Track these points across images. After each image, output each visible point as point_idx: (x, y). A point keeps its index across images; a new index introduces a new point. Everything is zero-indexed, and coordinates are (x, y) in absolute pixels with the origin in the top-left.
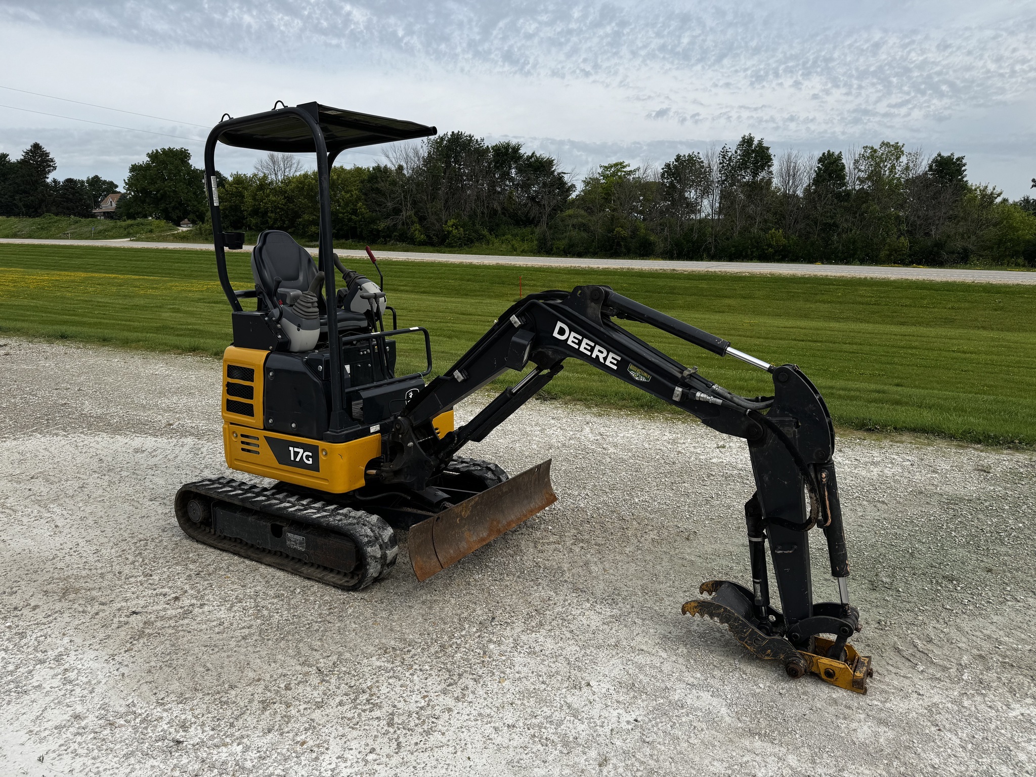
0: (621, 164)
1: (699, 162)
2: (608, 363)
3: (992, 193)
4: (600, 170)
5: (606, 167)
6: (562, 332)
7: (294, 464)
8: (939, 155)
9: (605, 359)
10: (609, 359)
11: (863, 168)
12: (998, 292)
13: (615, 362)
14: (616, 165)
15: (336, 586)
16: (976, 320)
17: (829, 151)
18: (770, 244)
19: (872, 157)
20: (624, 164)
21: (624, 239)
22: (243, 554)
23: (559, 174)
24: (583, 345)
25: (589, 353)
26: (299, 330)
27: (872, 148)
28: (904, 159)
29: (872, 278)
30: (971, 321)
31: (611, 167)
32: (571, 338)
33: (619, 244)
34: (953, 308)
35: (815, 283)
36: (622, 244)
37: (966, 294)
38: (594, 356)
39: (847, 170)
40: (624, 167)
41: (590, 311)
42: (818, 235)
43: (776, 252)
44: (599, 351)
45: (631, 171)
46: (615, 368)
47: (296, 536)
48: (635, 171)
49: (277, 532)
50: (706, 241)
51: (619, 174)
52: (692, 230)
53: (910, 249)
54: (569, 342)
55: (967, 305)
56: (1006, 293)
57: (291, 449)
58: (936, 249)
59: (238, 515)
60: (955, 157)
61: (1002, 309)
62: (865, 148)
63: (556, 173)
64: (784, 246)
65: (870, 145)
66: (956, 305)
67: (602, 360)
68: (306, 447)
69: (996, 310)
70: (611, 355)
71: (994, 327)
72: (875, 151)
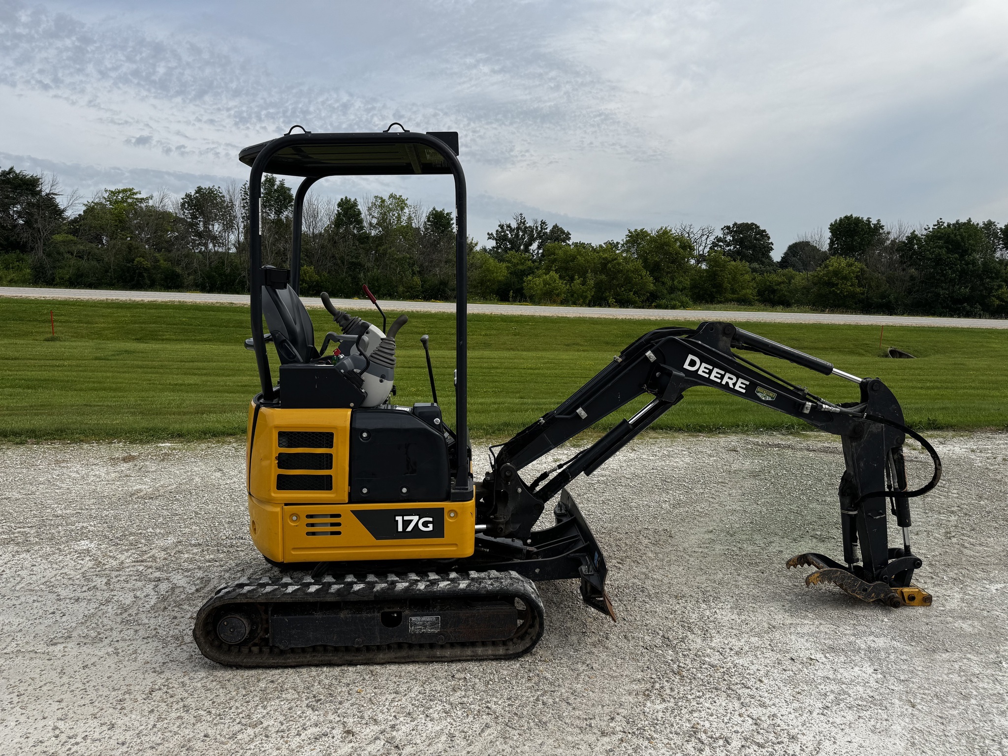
0: (130, 190)
1: (220, 197)
2: (737, 388)
3: (471, 243)
4: (106, 195)
5: (112, 192)
6: (693, 363)
7: (405, 535)
8: (434, 209)
9: (734, 384)
10: (739, 384)
11: (376, 215)
12: (512, 322)
13: (744, 386)
14: (124, 191)
15: (497, 658)
16: (505, 343)
17: (346, 198)
18: (304, 279)
19: (381, 206)
20: (135, 191)
21: (146, 270)
22: (339, 662)
23: (47, 195)
24: (714, 374)
25: (719, 381)
26: (381, 381)
27: (382, 198)
28: (406, 210)
29: (418, 312)
30: (502, 344)
31: (119, 192)
32: (702, 369)
33: (140, 275)
34: (486, 335)
35: (373, 316)
36: (145, 275)
37: (491, 323)
38: (724, 383)
39: (363, 216)
40: (136, 194)
41: (721, 344)
42: (347, 272)
43: (310, 287)
44: (729, 378)
45: (142, 199)
46: (744, 391)
47: (424, 618)
48: (147, 199)
49: (391, 621)
50: (240, 274)
51: (130, 201)
52: (223, 263)
53: (422, 287)
54: (700, 372)
55: (494, 332)
56: (517, 322)
57: (398, 518)
58: (442, 287)
59: (318, 615)
60: (446, 212)
61: (518, 334)
62: (376, 197)
63: (43, 194)
64: (317, 282)
65: (380, 196)
66: (488, 333)
67: (731, 386)
68: (421, 513)
69: (515, 335)
70: (740, 380)
71: (519, 348)
72: (383, 201)
